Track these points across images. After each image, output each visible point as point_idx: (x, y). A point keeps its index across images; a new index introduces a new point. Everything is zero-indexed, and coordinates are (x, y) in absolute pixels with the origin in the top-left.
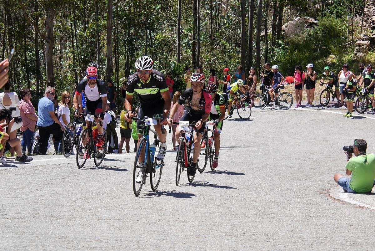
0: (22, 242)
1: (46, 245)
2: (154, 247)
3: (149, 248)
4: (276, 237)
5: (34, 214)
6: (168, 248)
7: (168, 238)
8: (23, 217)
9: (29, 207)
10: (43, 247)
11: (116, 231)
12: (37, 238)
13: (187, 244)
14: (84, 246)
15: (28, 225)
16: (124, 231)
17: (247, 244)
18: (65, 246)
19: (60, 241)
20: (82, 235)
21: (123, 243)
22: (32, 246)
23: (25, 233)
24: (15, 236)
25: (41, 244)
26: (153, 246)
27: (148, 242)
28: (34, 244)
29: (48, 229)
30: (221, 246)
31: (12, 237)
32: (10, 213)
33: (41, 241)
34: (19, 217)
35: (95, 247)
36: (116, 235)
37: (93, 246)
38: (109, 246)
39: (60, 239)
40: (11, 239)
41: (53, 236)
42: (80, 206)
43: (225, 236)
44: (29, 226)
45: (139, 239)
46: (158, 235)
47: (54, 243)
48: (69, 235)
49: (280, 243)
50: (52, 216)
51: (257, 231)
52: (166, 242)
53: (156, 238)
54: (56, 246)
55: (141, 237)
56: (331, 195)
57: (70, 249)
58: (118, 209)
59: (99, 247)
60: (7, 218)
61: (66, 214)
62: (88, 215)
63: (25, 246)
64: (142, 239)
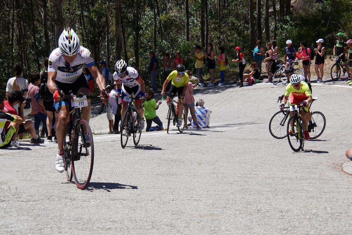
0: (37, 225)
1: (61, 227)
2: (169, 226)
3: (164, 228)
4: (290, 213)
5: (49, 196)
6: (183, 227)
7: (182, 217)
8: (37, 200)
9: (44, 189)
10: (58, 229)
11: (130, 212)
12: (52, 221)
13: (202, 223)
14: (98, 228)
15: (43, 207)
16: (138, 211)
17: (262, 221)
18: (80, 228)
19: (75, 223)
20: (96, 216)
21: (138, 223)
22: (48, 229)
23: (39, 215)
24: (30, 219)
25: (56, 226)
26: (168, 225)
27: (163, 222)
28: (49, 226)
29: (63, 211)
30: (236, 224)
31: (28, 220)
32: (25, 196)
33: (56, 223)
34: (34, 199)
35: (110, 228)
36: (130, 215)
37: (108, 227)
38: (124, 227)
39: (75, 220)
40: (26, 222)
41: (68, 218)
43: (240, 214)
44: (44, 209)
45: (153, 219)
46: (172, 214)
47: (69, 225)
48: (84, 217)
49: (295, 220)
50: (66, 198)
51: (271, 208)
52: (181, 221)
53: (171, 218)
54: (71, 228)
55: (156, 217)
56: (344, 170)
57: (85, 230)
59: (114, 228)
60: (22, 200)
61: (80, 195)
62: (102, 196)
63: (41, 228)
64: (156, 219)
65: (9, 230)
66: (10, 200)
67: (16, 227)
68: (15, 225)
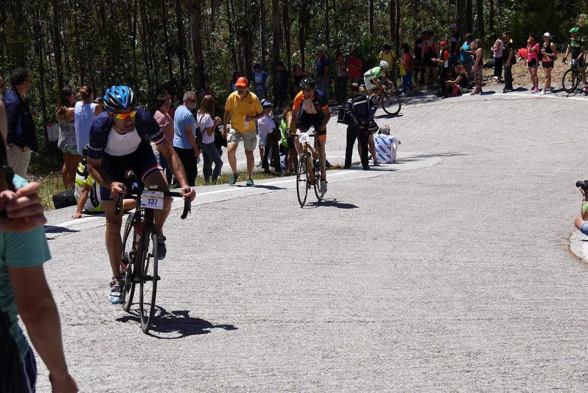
2: (315, 385)
12: (163, 368)
18: (198, 386)
19: (192, 374)
24: (135, 364)
26: (314, 383)
35: (237, 387)
37: (234, 385)
38: (256, 385)
42: (227, 294)
47: (184, 379)
48: (206, 362)
49: (484, 376)
53: (320, 366)
58: (277, 297)
59: (242, 385)
61: (207, 311)
62: (235, 312)
63: (145, 385)
64: (301, 368)
65: (106, 388)
66: (112, 320)
67: (114, 381)
68: (114, 377)
